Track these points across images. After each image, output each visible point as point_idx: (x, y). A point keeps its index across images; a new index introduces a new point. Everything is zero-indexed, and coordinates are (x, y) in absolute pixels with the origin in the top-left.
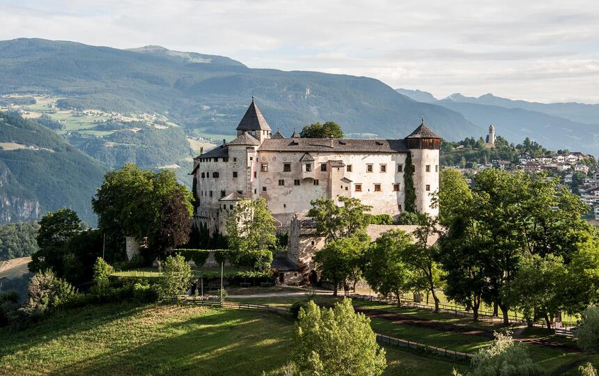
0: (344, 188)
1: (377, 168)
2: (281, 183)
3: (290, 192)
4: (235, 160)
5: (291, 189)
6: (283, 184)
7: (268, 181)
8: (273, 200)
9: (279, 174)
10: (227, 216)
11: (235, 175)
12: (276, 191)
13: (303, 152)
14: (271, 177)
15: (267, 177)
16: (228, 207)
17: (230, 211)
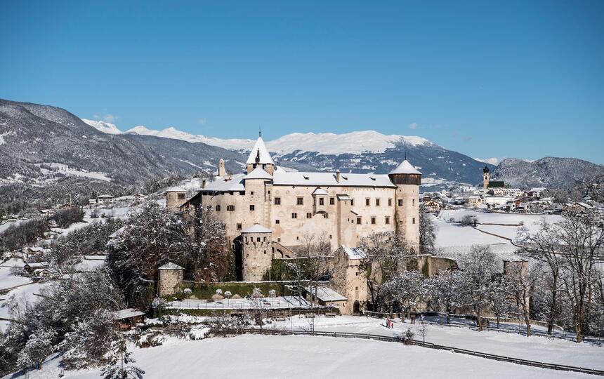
0: (350, 221)
1: (373, 202)
2: (294, 216)
3: (303, 224)
4: (252, 193)
5: (303, 222)
6: (296, 217)
7: (281, 214)
8: (286, 233)
9: (292, 207)
10: (253, 248)
11: (252, 208)
12: (290, 224)
13: (315, 186)
14: (285, 210)
15: (281, 210)
16: (255, 240)
17: (257, 243)
